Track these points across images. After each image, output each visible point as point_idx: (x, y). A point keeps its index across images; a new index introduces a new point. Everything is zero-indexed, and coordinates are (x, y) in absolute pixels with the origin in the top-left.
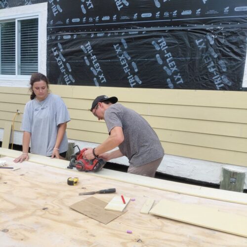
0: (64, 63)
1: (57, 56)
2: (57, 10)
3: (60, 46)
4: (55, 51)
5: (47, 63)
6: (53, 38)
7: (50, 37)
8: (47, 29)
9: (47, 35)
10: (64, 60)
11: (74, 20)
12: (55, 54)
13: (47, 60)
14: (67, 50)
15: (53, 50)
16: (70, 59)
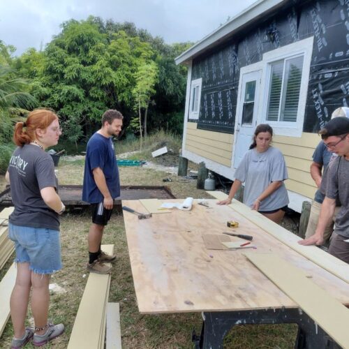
0: (322, 107)
1: (317, 98)
2: (323, 45)
3: (320, 87)
4: (315, 93)
5: (306, 107)
6: (315, 78)
7: (313, 77)
8: (311, 68)
9: (310, 74)
10: (323, 104)
11: (337, 55)
12: (315, 96)
13: (307, 104)
14: (326, 91)
15: (313, 91)
16: (329, 102)
